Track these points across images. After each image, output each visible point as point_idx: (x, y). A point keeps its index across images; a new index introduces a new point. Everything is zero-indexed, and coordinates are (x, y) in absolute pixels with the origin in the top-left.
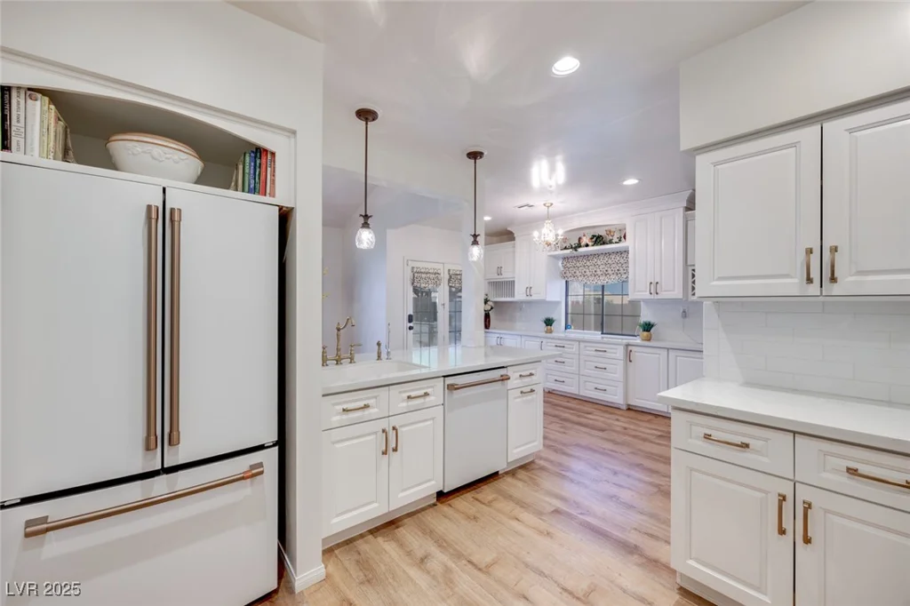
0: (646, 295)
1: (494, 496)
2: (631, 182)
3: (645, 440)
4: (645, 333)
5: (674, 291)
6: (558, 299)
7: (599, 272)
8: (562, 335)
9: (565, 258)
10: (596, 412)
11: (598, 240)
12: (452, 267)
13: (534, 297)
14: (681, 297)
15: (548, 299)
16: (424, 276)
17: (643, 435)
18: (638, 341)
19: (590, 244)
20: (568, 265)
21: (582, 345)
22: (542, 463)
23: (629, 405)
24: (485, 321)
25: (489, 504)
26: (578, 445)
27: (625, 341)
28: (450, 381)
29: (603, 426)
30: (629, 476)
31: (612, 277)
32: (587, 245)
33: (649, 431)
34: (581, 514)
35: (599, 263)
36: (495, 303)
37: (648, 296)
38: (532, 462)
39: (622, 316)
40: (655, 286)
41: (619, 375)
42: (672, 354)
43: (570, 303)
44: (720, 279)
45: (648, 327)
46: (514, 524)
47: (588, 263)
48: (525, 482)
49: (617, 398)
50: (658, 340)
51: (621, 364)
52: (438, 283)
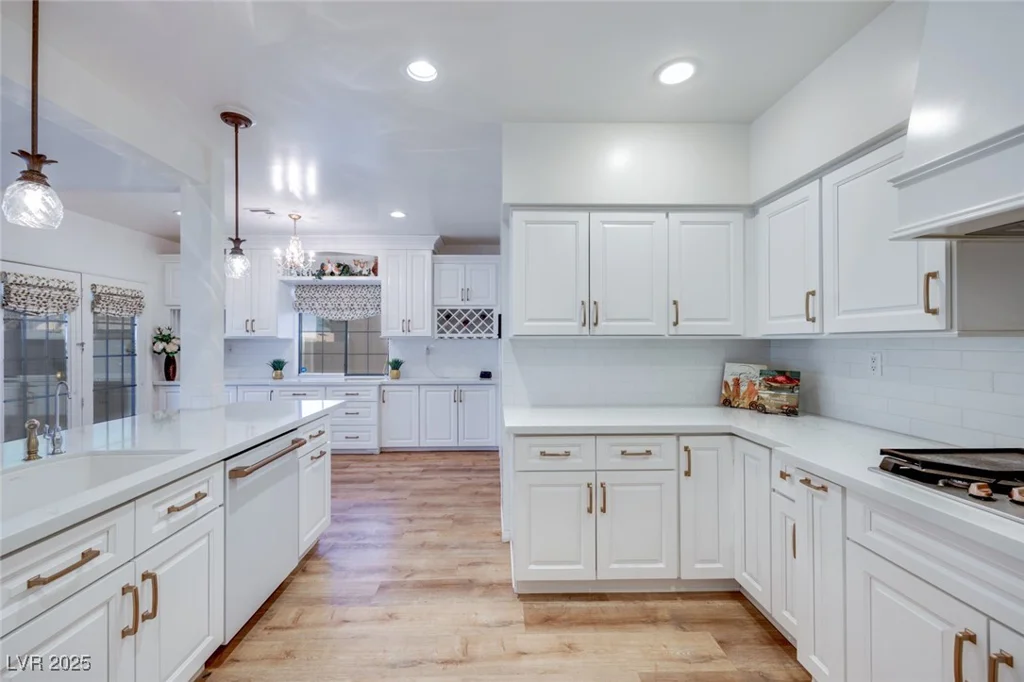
0: (398, 332)
1: (296, 610)
2: (398, 214)
3: (413, 479)
4: (395, 371)
5: (423, 328)
6: (290, 336)
7: (343, 306)
8: (295, 380)
9: (300, 286)
10: (354, 464)
11: (345, 270)
13: (259, 333)
14: (429, 334)
15: (280, 336)
16: (35, 291)
17: (411, 474)
18: (386, 379)
19: (337, 273)
20: (304, 295)
21: (329, 390)
22: (330, 541)
23: (381, 448)
24: (166, 369)
25: (296, 624)
26: (358, 506)
27: (379, 382)
28: (233, 464)
29: (371, 477)
30: (423, 518)
31: (358, 312)
32: (332, 274)
33: (412, 469)
34: (408, 576)
35: (343, 295)
37: (400, 334)
38: (316, 546)
39: (368, 354)
40: (407, 324)
41: (373, 418)
42: (423, 389)
43: (304, 341)
44: (531, 320)
45: (396, 365)
46: (346, 629)
47: (317, 295)
48: (324, 573)
49: (371, 444)
50: (407, 377)
51: (374, 406)
52: (70, 306)
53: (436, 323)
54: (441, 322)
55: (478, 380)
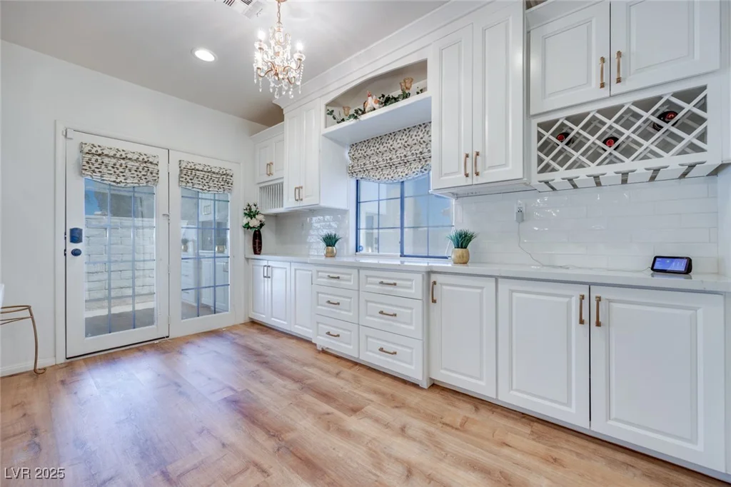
0: (459, 179)
4: (460, 250)
5: (505, 165)
7: (396, 161)
12: (186, 158)
14: (520, 176)
16: (110, 161)
18: (447, 265)
21: (363, 273)
23: (431, 379)
24: (254, 243)
35: (396, 146)
36: (266, 216)
37: (463, 181)
40: (473, 160)
41: (416, 327)
42: (504, 286)
43: (362, 213)
45: (463, 240)
47: (382, 149)
49: (414, 371)
50: (480, 263)
51: (418, 307)
52: (150, 177)
53: (535, 153)
54: (545, 147)
55: (647, 277)
